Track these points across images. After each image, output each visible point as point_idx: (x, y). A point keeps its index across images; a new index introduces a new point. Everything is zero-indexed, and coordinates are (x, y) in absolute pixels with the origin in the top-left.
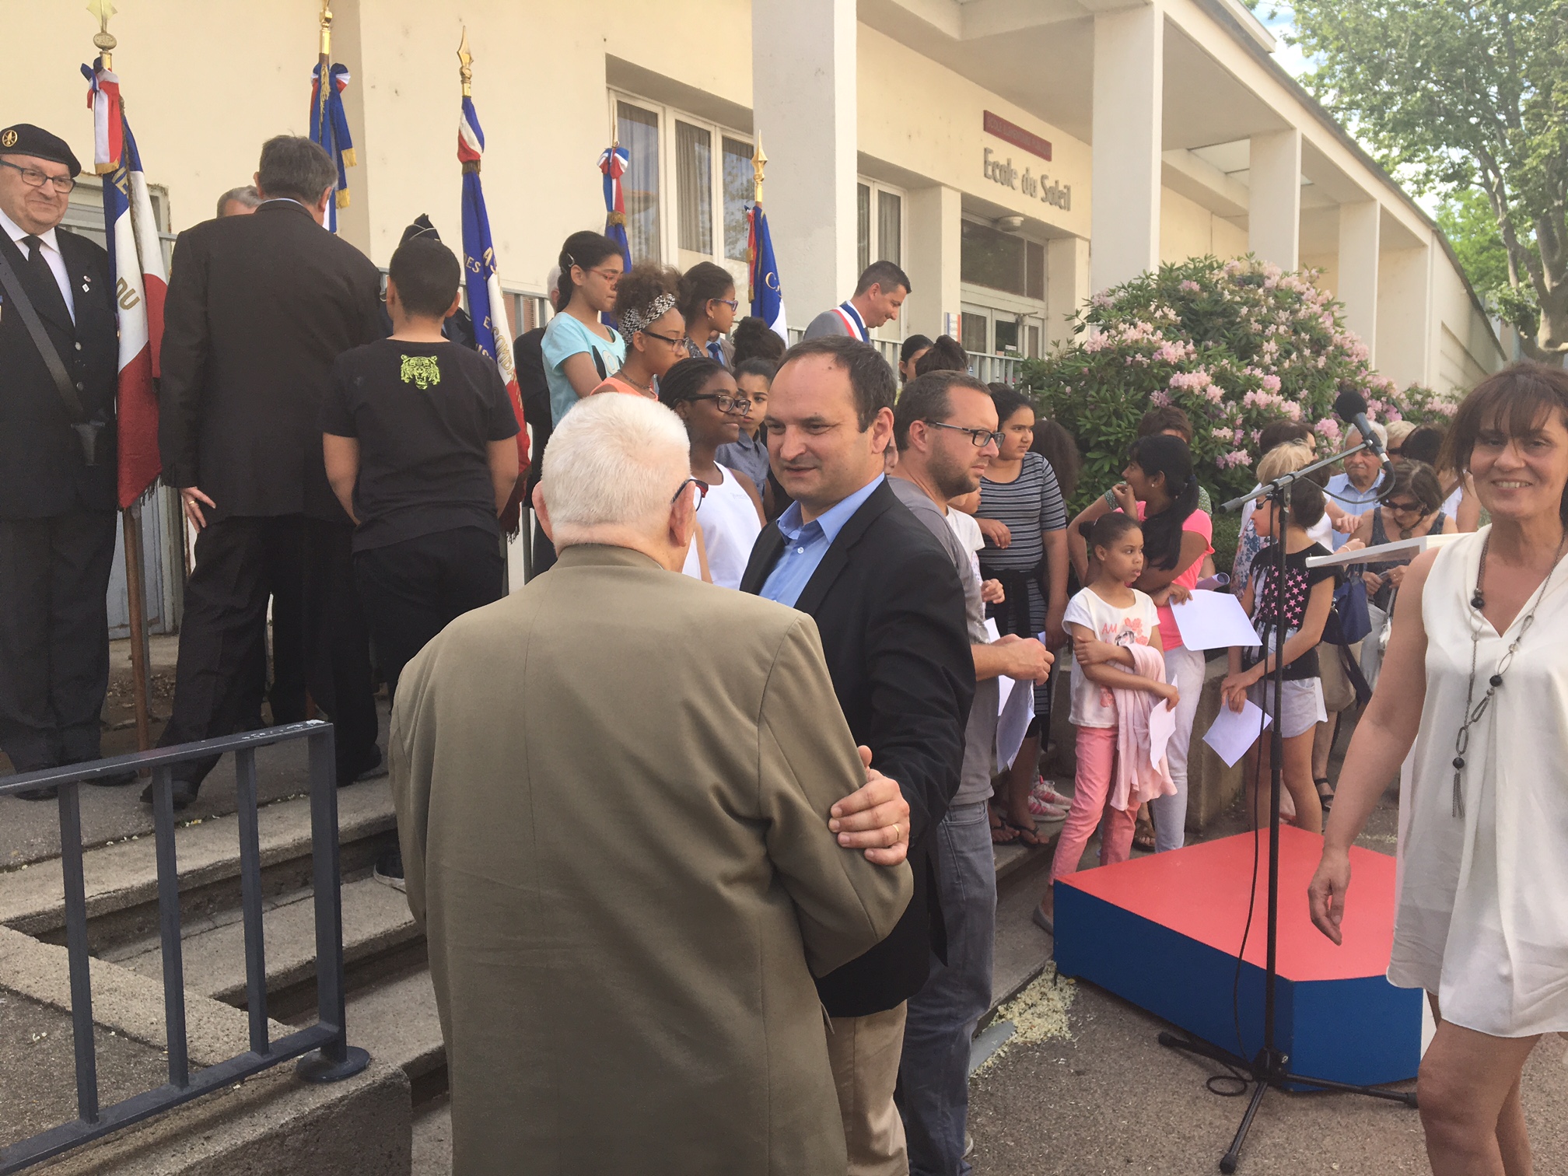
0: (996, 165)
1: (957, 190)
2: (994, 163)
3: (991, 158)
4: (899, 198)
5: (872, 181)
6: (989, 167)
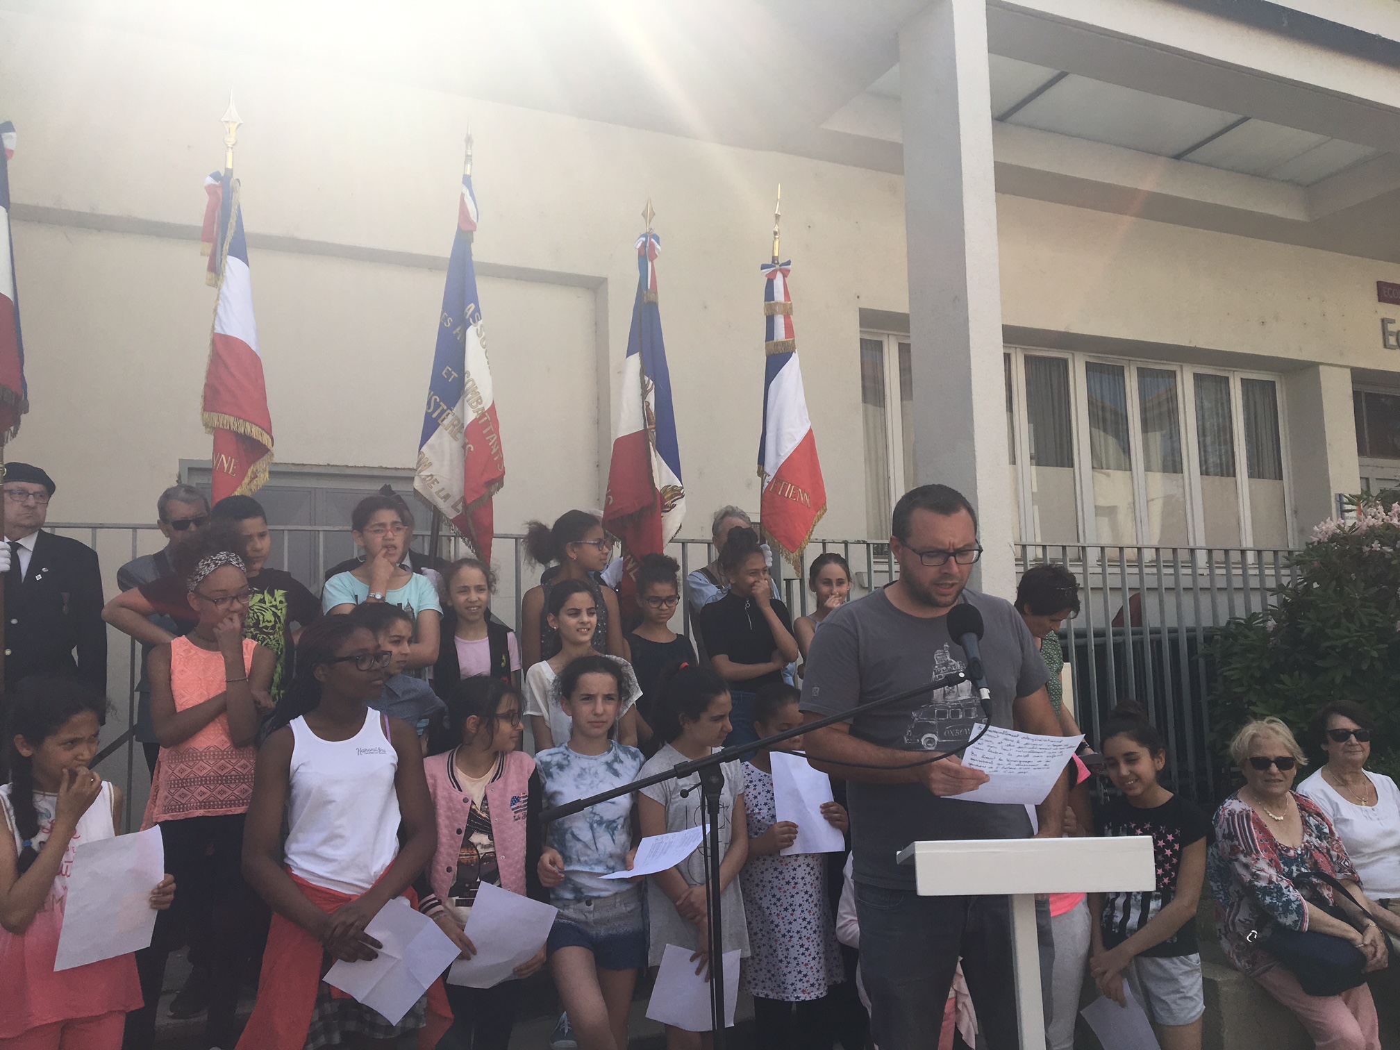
1: (1345, 365)
3: (1393, 328)
4: (1273, 383)
5: (1231, 370)
6: (1390, 337)
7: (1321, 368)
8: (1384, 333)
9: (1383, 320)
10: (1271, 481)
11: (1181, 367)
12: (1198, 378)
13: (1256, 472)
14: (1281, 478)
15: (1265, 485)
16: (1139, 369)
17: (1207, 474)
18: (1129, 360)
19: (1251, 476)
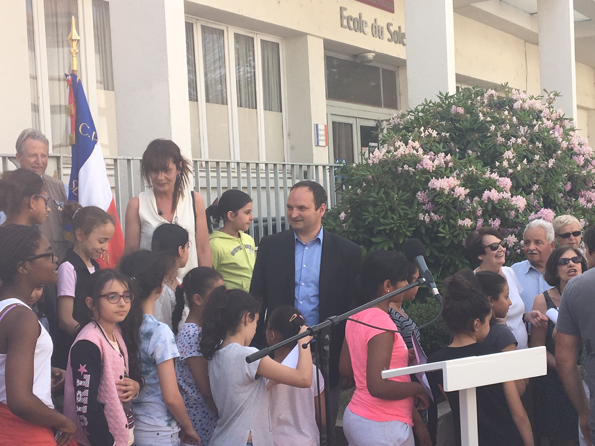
0: (349, 18)
1: (320, 37)
2: (348, 16)
3: (346, 14)
5: (255, 33)
6: (344, 20)
7: (308, 37)
8: (341, 17)
9: (341, 8)
10: (276, 112)
11: (227, 27)
12: (237, 36)
13: (268, 107)
14: (281, 111)
15: (273, 115)
16: (202, 26)
17: (241, 107)
18: (197, 19)
19: (265, 109)
